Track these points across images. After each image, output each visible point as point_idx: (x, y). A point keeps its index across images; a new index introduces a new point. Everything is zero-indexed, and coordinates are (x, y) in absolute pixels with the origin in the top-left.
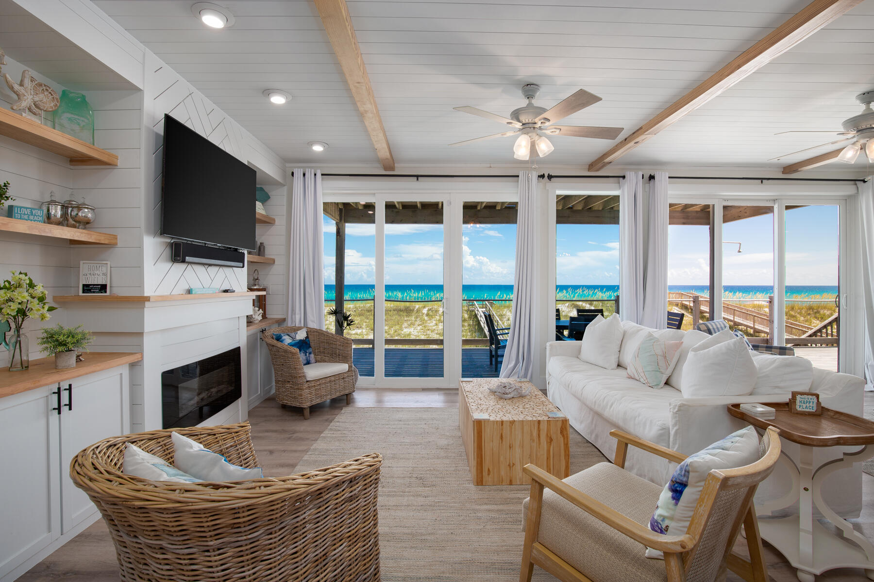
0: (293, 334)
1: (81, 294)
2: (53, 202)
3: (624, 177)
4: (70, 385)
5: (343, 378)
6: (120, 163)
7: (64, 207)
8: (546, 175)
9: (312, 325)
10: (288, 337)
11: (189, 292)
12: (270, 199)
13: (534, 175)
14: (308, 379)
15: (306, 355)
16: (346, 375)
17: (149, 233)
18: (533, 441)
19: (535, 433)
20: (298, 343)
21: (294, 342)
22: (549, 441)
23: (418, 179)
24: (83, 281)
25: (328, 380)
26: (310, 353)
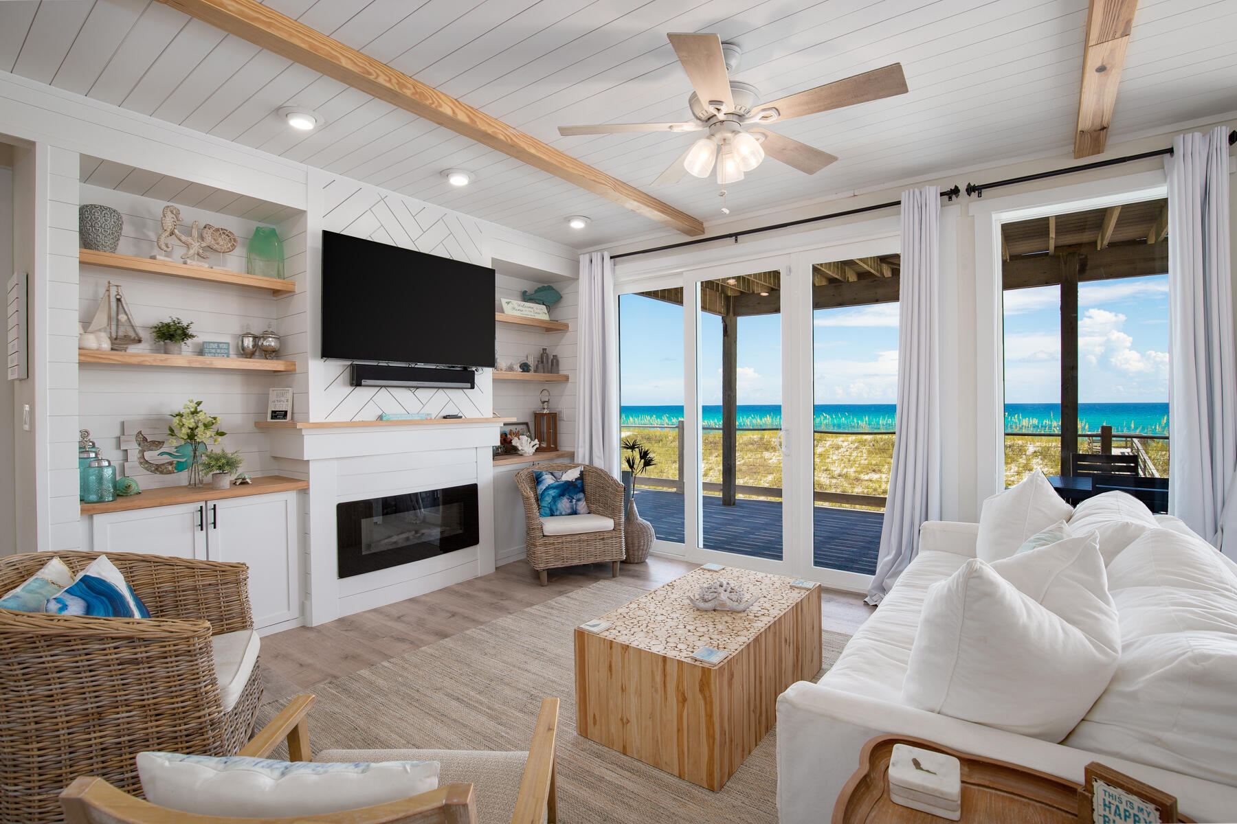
0: (557, 474)
1: (269, 420)
2: (247, 335)
3: (1170, 151)
4: (215, 505)
5: (603, 539)
6: (297, 290)
7: (255, 338)
8: (963, 188)
9: (599, 463)
10: (550, 476)
11: (380, 418)
12: (562, 299)
13: (932, 193)
14: (545, 534)
15: (571, 502)
16: (606, 535)
17: (314, 357)
18: (656, 690)
19: (659, 678)
20: (563, 484)
21: (557, 483)
22: (680, 699)
23: (736, 240)
24: (271, 408)
25: (577, 538)
26: (579, 500)
